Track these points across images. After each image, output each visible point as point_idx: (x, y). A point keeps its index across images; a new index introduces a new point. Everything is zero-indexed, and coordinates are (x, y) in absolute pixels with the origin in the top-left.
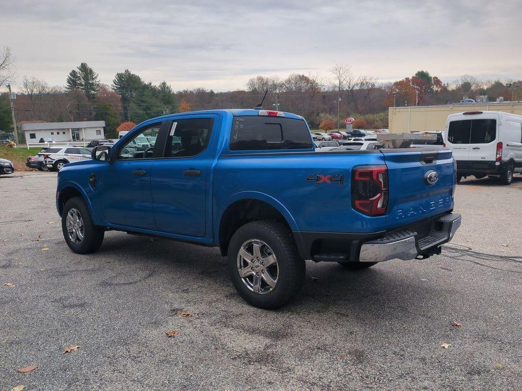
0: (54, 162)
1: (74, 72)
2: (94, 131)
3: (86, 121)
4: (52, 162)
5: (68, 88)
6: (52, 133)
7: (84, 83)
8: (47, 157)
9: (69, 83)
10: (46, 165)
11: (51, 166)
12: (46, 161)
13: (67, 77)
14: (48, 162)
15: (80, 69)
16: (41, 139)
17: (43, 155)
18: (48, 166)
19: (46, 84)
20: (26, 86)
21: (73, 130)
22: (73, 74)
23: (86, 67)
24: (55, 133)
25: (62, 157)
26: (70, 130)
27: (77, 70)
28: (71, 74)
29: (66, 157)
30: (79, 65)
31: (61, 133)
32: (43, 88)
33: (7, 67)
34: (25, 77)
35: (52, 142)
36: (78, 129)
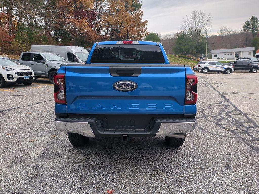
0: (202, 68)
1: (247, 21)
2: (248, 53)
3: (245, 47)
4: (201, 68)
5: (243, 31)
6: (225, 54)
7: (252, 27)
8: (199, 66)
9: (244, 28)
10: (198, 70)
11: (201, 70)
12: (198, 68)
13: (243, 25)
14: (200, 68)
15: (251, 20)
16: (219, 57)
17: (198, 65)
18: (199, 70)
19: (231, 29)
20: (221, 31)
21: (236, 52)
22: (247, 23)
23: (254, 18)
24: (227, 54)
25: (206, 66)
26: (235, 52)
27: (249, 20)
28: (246, 23)
29: (208, 66)
30: (251, 17)
31: (230, 54)
32: (229, 32)
33: (208, 23)
34: (221, 27)
35: (223, 59)
36: (239, 52)
